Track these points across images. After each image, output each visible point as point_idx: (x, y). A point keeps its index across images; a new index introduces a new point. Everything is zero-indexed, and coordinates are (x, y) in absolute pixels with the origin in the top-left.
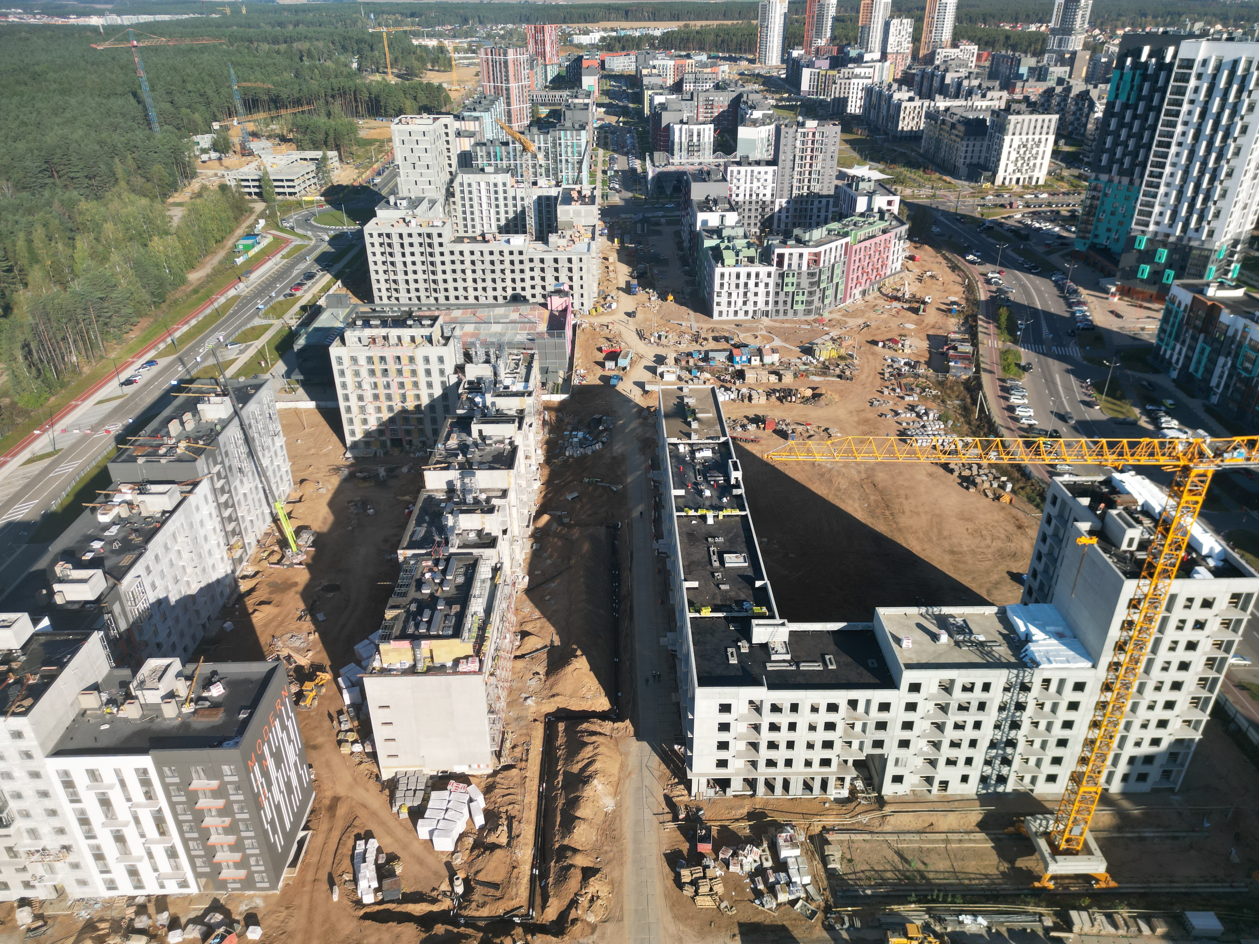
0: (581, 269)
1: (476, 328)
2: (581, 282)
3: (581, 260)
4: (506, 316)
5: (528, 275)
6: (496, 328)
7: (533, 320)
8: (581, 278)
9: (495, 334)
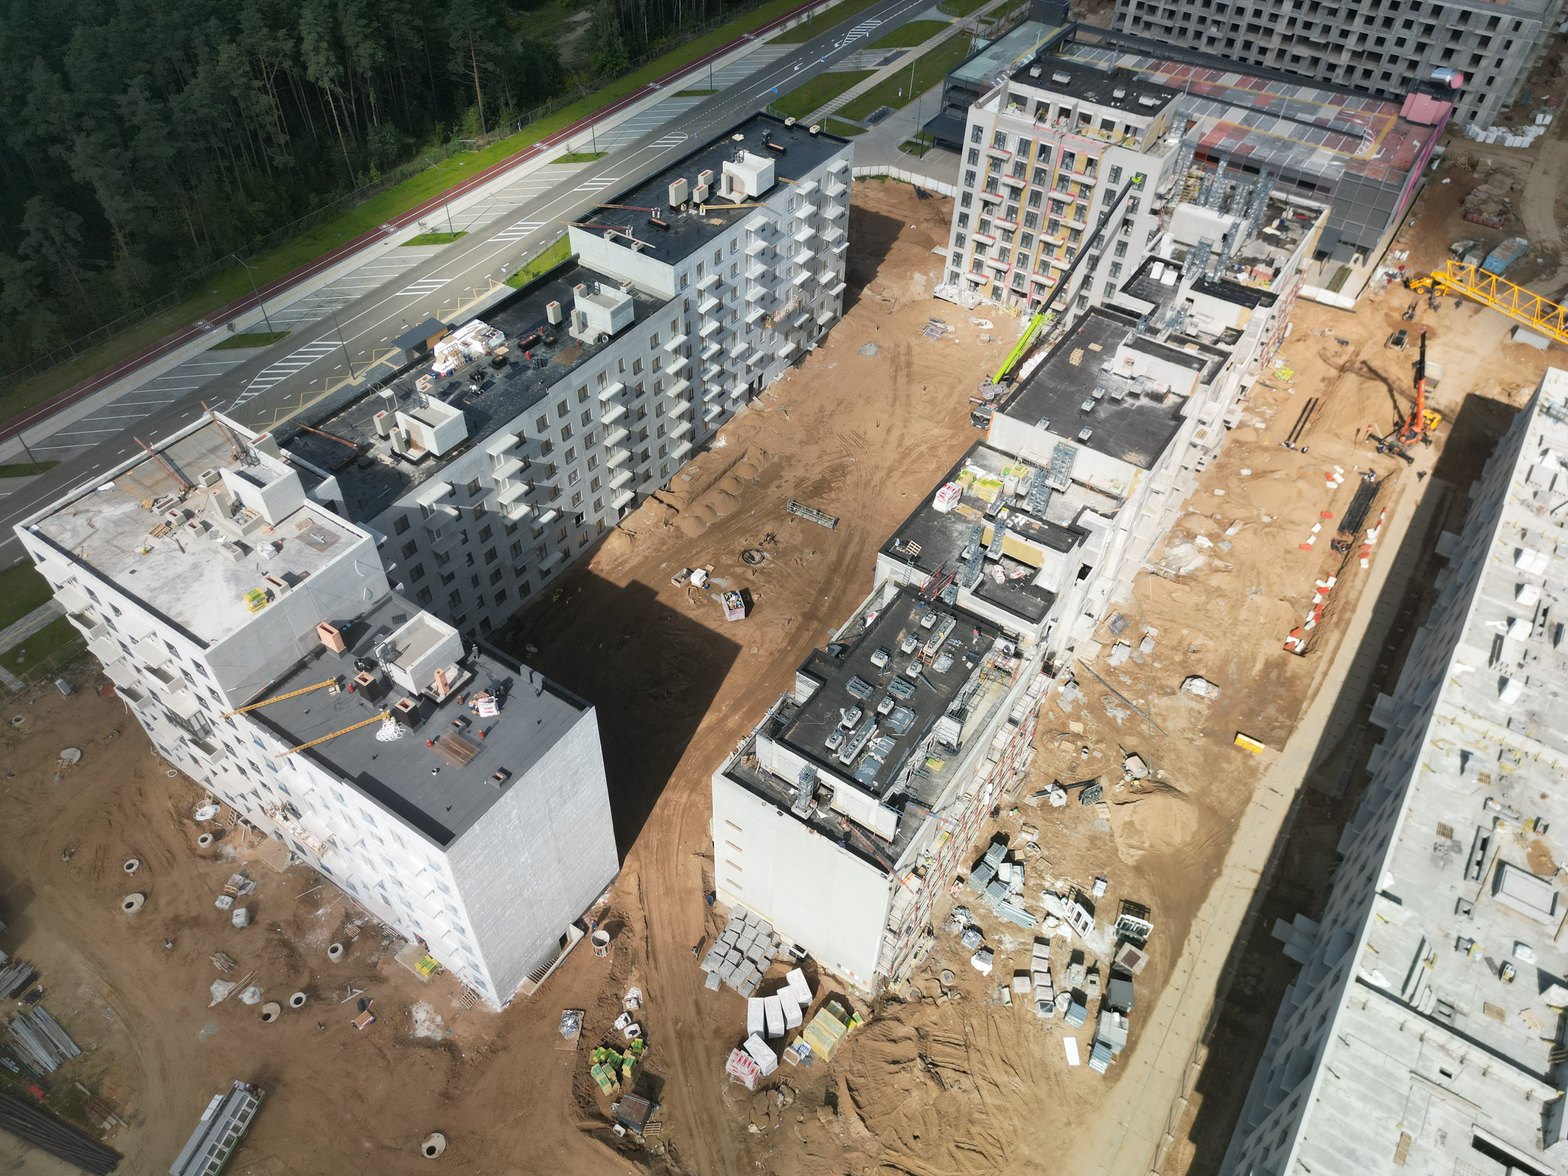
0: (1508, 44)
1: (1246, 120)
2: (1494, 71)
3: (1517, 26)
4: (1312, 108)
5: (1398, 30)
6: (1282, 129)
7: (1357, 131)
8: (1499, 63)
9: (1272, 142)
